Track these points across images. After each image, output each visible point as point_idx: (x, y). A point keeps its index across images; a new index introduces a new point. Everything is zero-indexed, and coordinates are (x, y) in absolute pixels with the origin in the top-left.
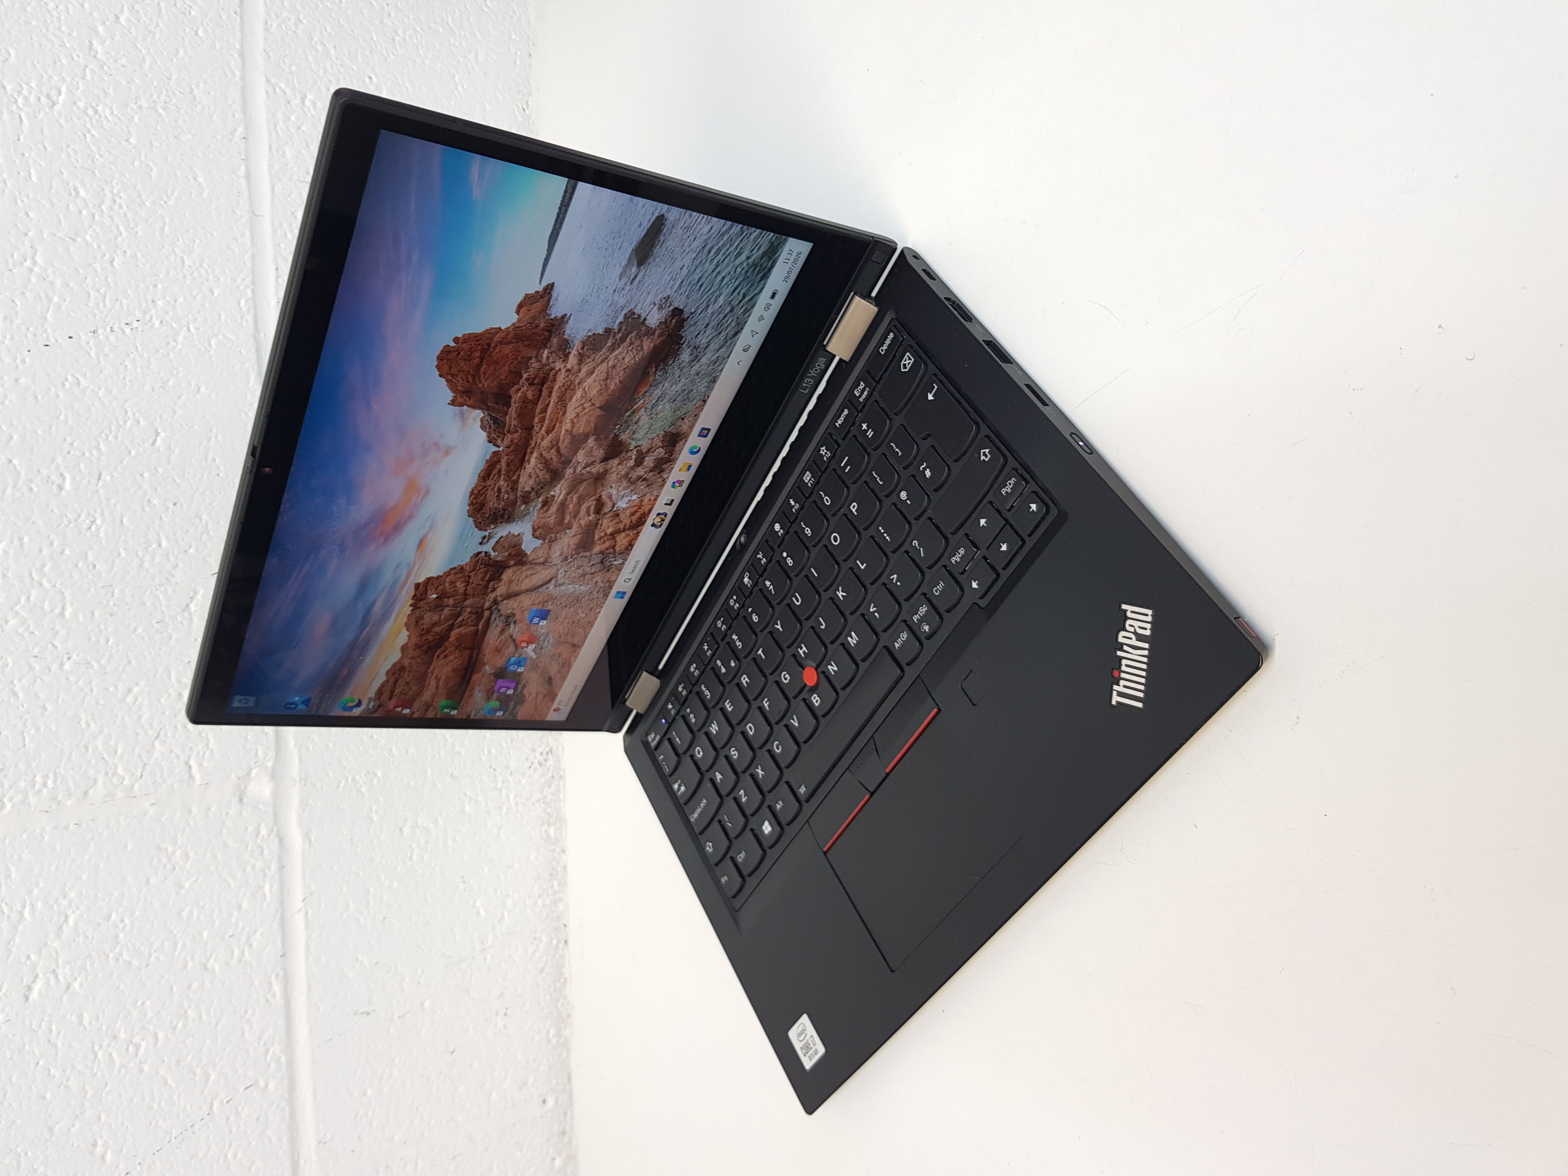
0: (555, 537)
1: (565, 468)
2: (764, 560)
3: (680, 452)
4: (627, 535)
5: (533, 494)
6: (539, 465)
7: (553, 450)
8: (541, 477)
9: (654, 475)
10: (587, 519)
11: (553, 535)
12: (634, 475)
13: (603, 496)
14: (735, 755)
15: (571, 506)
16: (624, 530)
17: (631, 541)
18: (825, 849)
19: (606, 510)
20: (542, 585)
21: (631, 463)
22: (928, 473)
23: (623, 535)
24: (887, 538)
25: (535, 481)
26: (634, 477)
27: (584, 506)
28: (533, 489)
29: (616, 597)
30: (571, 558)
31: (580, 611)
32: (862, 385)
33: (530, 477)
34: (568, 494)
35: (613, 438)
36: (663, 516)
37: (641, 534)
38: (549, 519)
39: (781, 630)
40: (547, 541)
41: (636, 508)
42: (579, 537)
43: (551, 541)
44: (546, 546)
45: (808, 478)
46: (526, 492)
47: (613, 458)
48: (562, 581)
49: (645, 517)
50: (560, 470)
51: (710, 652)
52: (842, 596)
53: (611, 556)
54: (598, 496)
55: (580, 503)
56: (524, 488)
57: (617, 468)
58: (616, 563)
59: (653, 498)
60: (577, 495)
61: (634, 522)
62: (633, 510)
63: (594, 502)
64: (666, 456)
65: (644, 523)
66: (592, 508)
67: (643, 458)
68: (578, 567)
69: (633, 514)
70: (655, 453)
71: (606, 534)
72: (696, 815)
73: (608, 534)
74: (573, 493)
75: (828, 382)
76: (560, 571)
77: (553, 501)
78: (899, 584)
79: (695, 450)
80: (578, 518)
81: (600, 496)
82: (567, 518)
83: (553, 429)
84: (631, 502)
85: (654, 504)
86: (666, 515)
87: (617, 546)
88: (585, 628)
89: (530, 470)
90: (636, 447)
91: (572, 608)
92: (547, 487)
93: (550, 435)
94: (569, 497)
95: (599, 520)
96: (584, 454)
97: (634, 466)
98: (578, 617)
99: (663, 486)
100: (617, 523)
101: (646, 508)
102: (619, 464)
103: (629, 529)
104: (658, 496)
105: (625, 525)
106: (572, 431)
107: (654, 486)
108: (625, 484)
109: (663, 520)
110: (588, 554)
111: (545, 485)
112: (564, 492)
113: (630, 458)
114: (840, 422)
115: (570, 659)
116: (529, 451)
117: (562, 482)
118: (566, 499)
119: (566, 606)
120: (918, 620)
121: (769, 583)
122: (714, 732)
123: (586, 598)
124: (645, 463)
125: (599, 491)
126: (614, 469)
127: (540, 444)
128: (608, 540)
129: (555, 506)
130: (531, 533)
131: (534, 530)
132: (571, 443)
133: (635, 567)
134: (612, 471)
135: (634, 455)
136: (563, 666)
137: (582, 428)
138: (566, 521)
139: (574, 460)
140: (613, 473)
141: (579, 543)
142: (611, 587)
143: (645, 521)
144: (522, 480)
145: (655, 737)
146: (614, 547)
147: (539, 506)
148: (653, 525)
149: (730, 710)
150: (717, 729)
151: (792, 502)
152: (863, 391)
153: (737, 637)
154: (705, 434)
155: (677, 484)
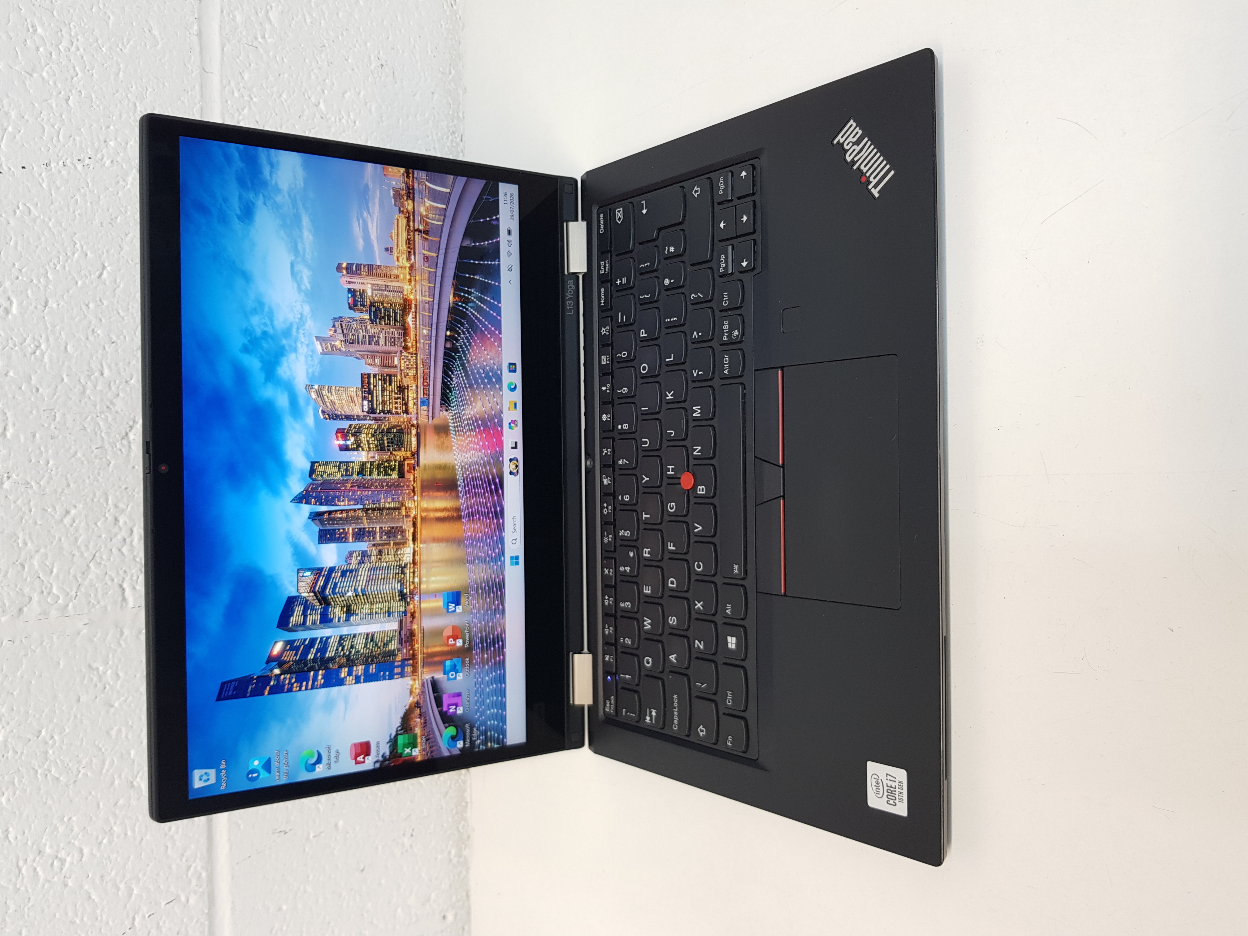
2: (609, 451)
3: (503, 391)
14: (674, 621)
22: (672, 249)
24: (675, 319)
32: (603, 263)
36: (516, 462)
45: (605, 360)
49: (500, 467)
51: (612, 570)
52: (672, 395)
59: (499, 445)
65: (503, 476)
72: (676, 720)
85: (503, 451)
86: (517, 460)
99: (502, 428)
104: (502, 439)
109: (517, 466)
114: (602, 302)
120: (728, 337)
121: (622, 460)
122: (650, 627)
133: (515, 525)
142: (503, 556)
143: (504, 472)
145: (610, 703)
148: (512, 474)
149: (649, 592)
150: (650, 621)
151: (604, 388)
152: (605, 266)
153: (623, 531)
154: (514, 369)
155: (513, 425)
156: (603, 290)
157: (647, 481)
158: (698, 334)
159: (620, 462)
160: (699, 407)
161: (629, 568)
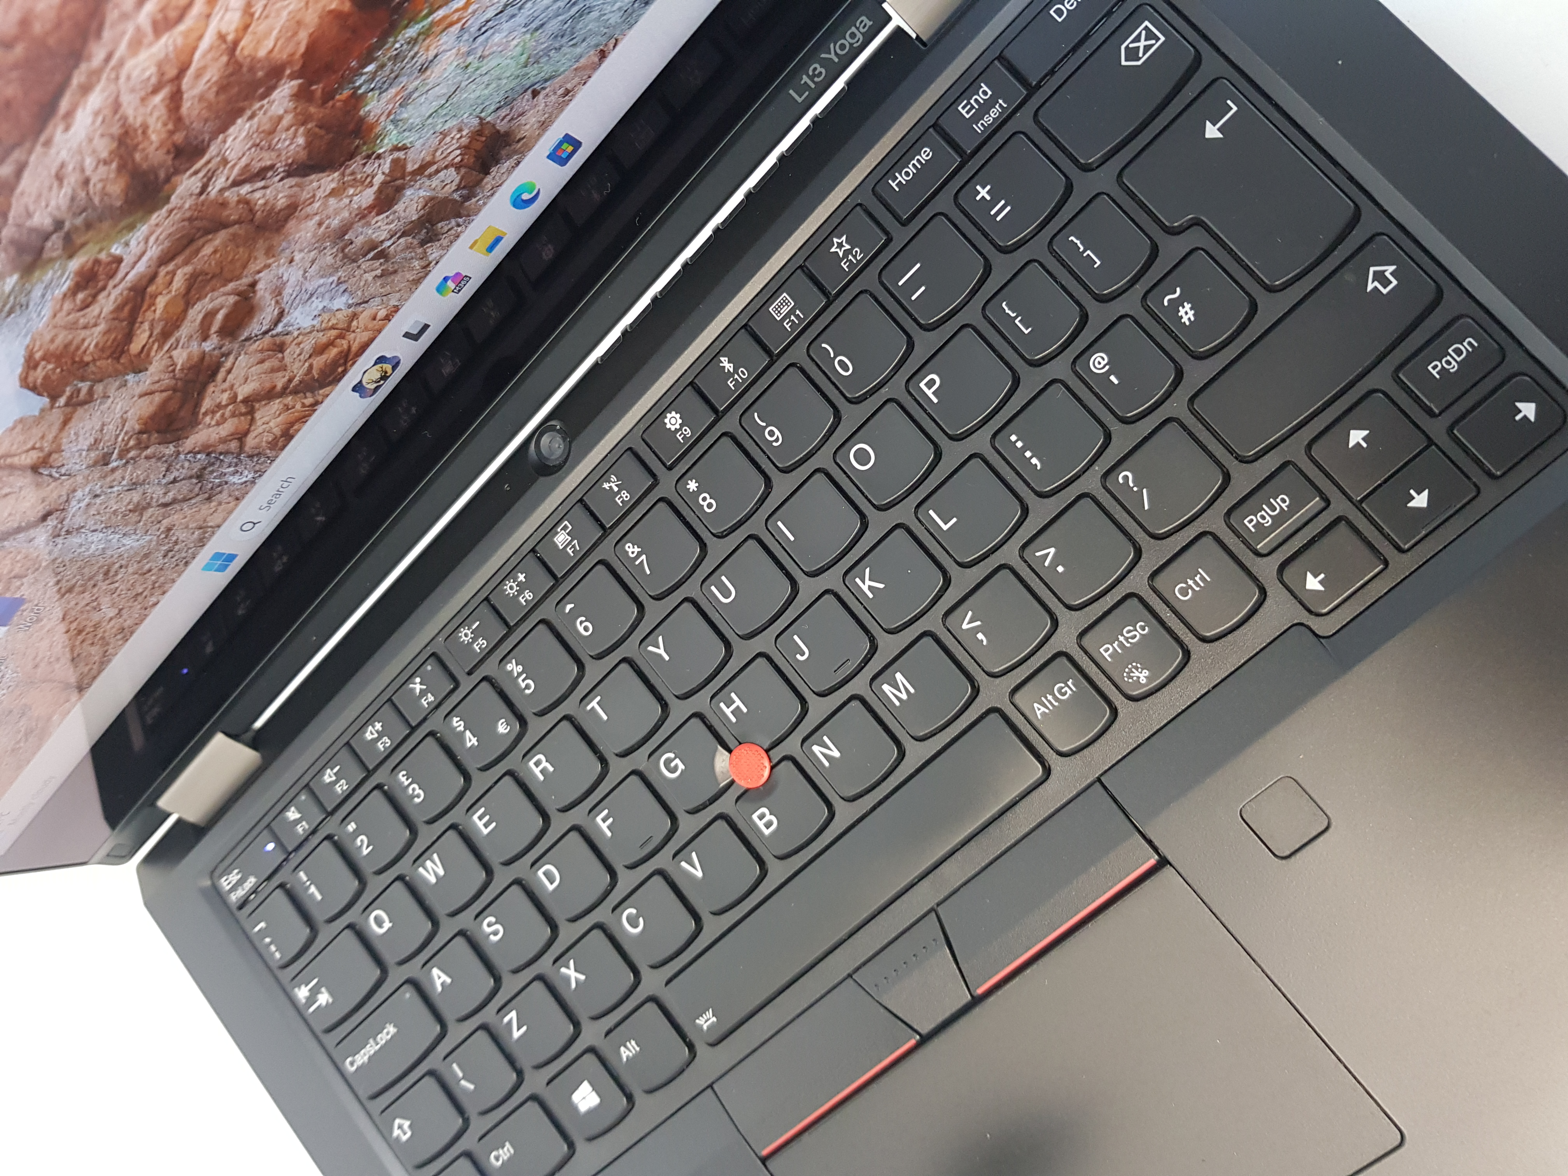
0: (91, 392)
1: (177, 172)
2: (625, 495)
3: (494, 189)
4: (287, 408)
5: (55, 242)
6: (97, 141)
7: (158, 99)
8: (95, 186)
9: (408, 247)
10: (194, 347)
11: (84, 386)
12: (360, 236)
13: (260, 286)
14: (495, 933)
15: (161, 302)
16: (284, 392)
17: (292, 424)
18: (765, 1152)
19: (255, 327)
20: (19, 530)
21: (367, 197)
22: (1187, 313)
23: (276, 405)
24: (1034, 461)
25: (73, 199)
26: (359, 241)
27: (198, 306)
28: (59, 225)
29: (207, 568)
30: (120, 457)
31: (105, 602)
32: (984, 92)
33: (59, 178)
34: (165, 259)
35: (346, 102)
36: (388, 367)
37: (321, 409)
38: (83, 333)
39: (667, 658)
40: (62, 401)
41: (334, 333)
42: (158, 398)
43: (74, 403)
44: (56, 416)
45: (785, 310)
46: (32, 230)
47: (322, 170)
48: (79, 521)
49: (345, 363)
50: (162, 175)
51: (431, 698)
52: (870, 588)
53: (228, 459)
54: (246, 280)
55: (189, 297)
56: (29, 215)
57: (325, 205)
58: (235, 479)
59: (382, 313)
60: (188, 269)
61: (315, 373)
62: (323, 338)
63: (232, 299)
64: (456, 196)
65: (338, 380)
66: (220, 316)
67: (400, 190)
68: (134, 485)
69: (320, 350)
70: (435, 182)
71: (233, 399)
72: (361, 1058)
73: (240, 398)
74: (179, 260)
75: (850, 83)
76: (79, 494)
77: (111, 276)
78: (1060, 569)
79: (526, 196)
80: (172, 340)
81: (253, 285)
82: (141, 338)
83: (180, 18)
84: (326, 316)
85: (379, 331)
86: (395, 366)
87: (252, 435)
88: (108, 644)
89: (64, 155)
90: (396, 149)
91: (87, 595)
92: (106, 225)
93: (163, 40)
94: (163, 271)
95: (227, 355)
96: (249, 136)
97: (371, 208)
98: (96, 617)
99: (417, 282)
100: (273, 370)
101: (357, 338)
102: (333, 193)
103: (295, 392)
104: (396, 309)
105: (290, 381)
106: (236, 43)
107: (397, 278)
108: (329, 259)
109: (384, 377)
110: (170, 449)
111: (100, 220)
112: (153, 252)
113: (366, 182)
114: (901, 178)
115: (49, 719)
116: (77, 79)
117: (154, 218)
118: (152, 278)
119: (70, 590)
120: (1114, 655)
121: (637, 550)
122: (433, 880)
123: (130, 570)
124: (399, 207)
125: (253, 267)
126: (316, 205)
127: (121, 63)
128: (233, 415)
129: (115, 293)
130: (19, 370)
131: (31, 363)
132: (223, 87)
133: (278, 494)
134: (309, 210)
135: (380, 170)
136: (27, 735)
137: (269, 44)
138: (135, 347)
139: (213, 150)
140: (308, 217)
141: (153, 417)
142: (202, 542)
143: (345, 372)
144: (28, 184)
145: (240, 883)
146: (241, 436)
147: (66, 285)
148: (358, 388)
149: (486, 831)
150: (441, 872)
151: (726, 364)
152: (985, 108)
153: (520, 668)
154: (564, 156)
155: (451, 285)
156: (925, 154)
157: (660, 656)
158: (1055, 563)
159: (632, 549)
160: (912, 690)
161: (474, 741)
